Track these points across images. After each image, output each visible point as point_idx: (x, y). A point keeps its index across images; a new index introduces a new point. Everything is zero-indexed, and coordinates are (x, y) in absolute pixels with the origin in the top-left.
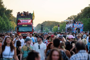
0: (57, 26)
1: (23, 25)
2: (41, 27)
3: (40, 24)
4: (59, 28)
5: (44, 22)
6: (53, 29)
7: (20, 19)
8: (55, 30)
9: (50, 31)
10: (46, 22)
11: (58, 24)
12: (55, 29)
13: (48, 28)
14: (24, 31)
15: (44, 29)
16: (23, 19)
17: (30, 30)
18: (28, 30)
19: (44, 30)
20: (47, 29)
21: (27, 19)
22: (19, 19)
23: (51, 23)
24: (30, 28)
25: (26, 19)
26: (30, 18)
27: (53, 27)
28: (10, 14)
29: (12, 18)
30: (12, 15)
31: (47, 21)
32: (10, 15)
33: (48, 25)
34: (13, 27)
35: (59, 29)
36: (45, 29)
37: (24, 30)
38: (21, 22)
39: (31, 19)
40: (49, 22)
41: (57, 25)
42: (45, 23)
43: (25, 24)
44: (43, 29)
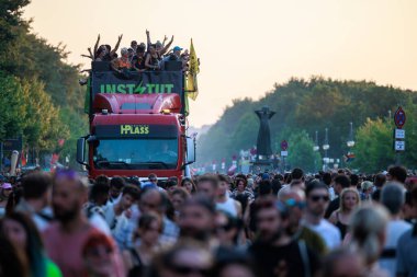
0: (390, 120)
1: (125, 129)
2: (256, 123)
3: (247, 102)
4: (400, 133)
5: (279, 89)
6: (351, 144)
7: (108, 86)
8: (372, 149)
9: (327, 160)
10: (295, 85)
11: (394, 103)
12: (369, 144)
13: (312, 136)
14: (128, 161)
15: (284, 146)
16: (127, 90)
17: (168, 154)
18: (151, 158)
19: (284, 153)
20: (306, 141)
21: (154, 89)
22: (102, 93)
23: (337, 96)
24: (166, 148)
25: (146, 92)
26: (170, 86)
27: (356, 126)
28: (14, 21)
29: (24, 50)
30: (25, 26)
31: (307, 79)
32: (13, 30)
33: (319, 114)
34: (30, 123)
35: (400, 146)
36: (291, 144)
37: (132, 155)
38: (110, 111)
39: (173, 91)
40: (320, 89)
41: (383, 115)
42: (294, 95)
43: (135, 122)
44: (275, 145)
